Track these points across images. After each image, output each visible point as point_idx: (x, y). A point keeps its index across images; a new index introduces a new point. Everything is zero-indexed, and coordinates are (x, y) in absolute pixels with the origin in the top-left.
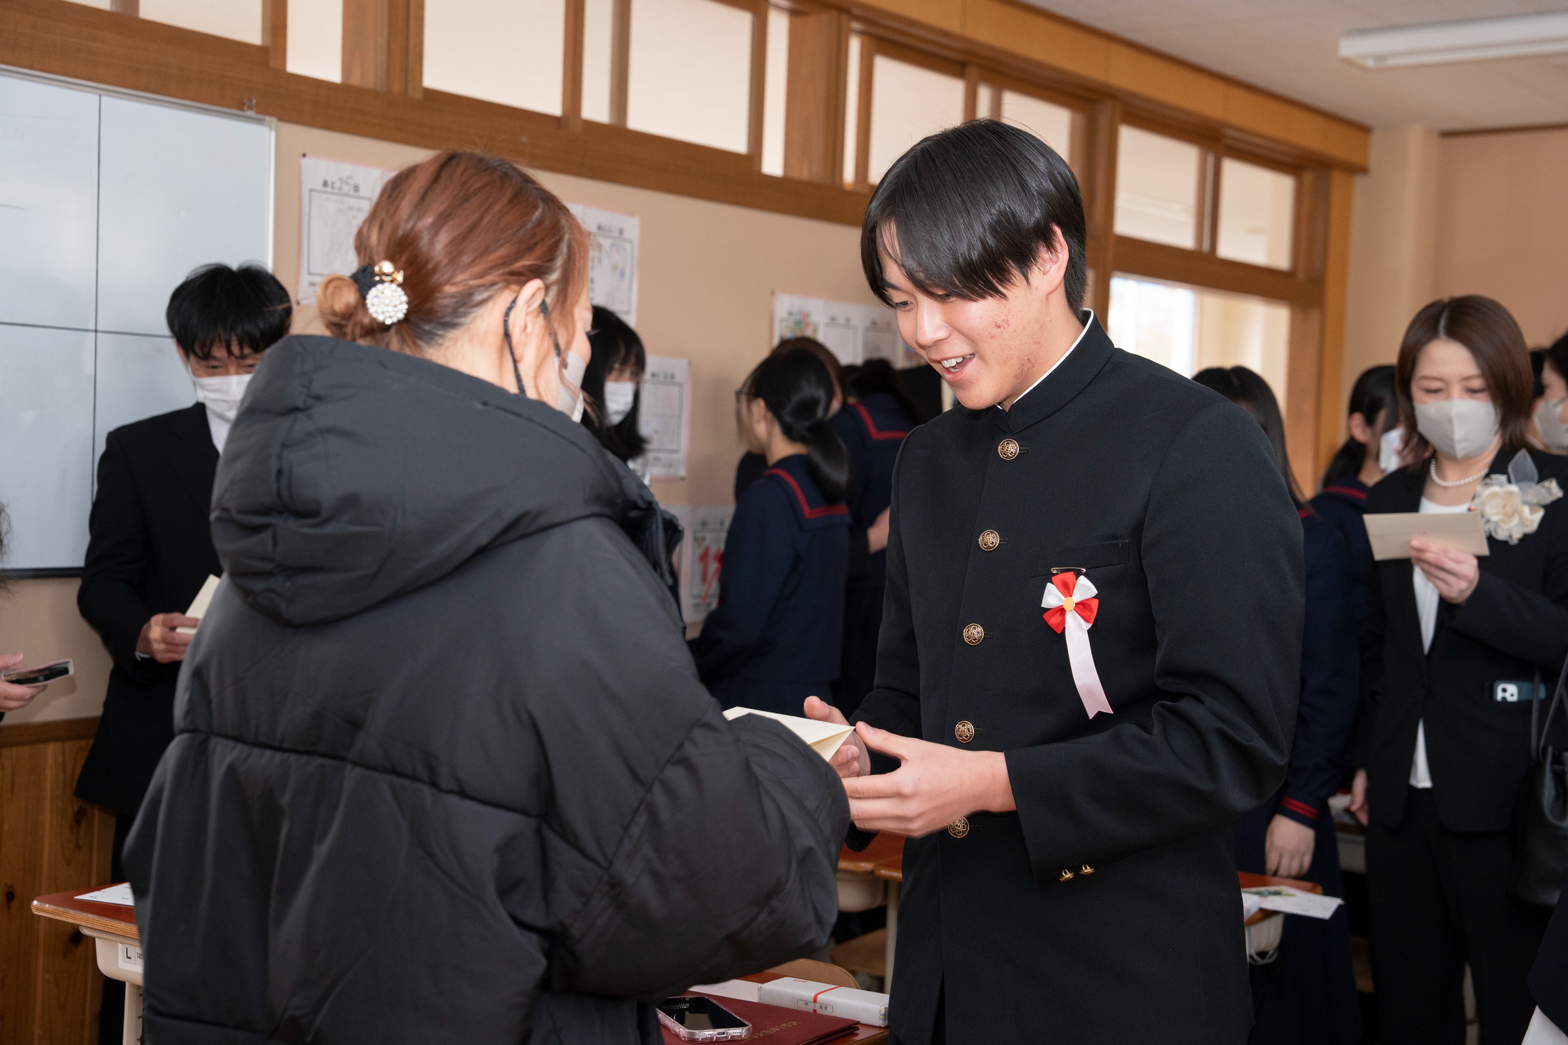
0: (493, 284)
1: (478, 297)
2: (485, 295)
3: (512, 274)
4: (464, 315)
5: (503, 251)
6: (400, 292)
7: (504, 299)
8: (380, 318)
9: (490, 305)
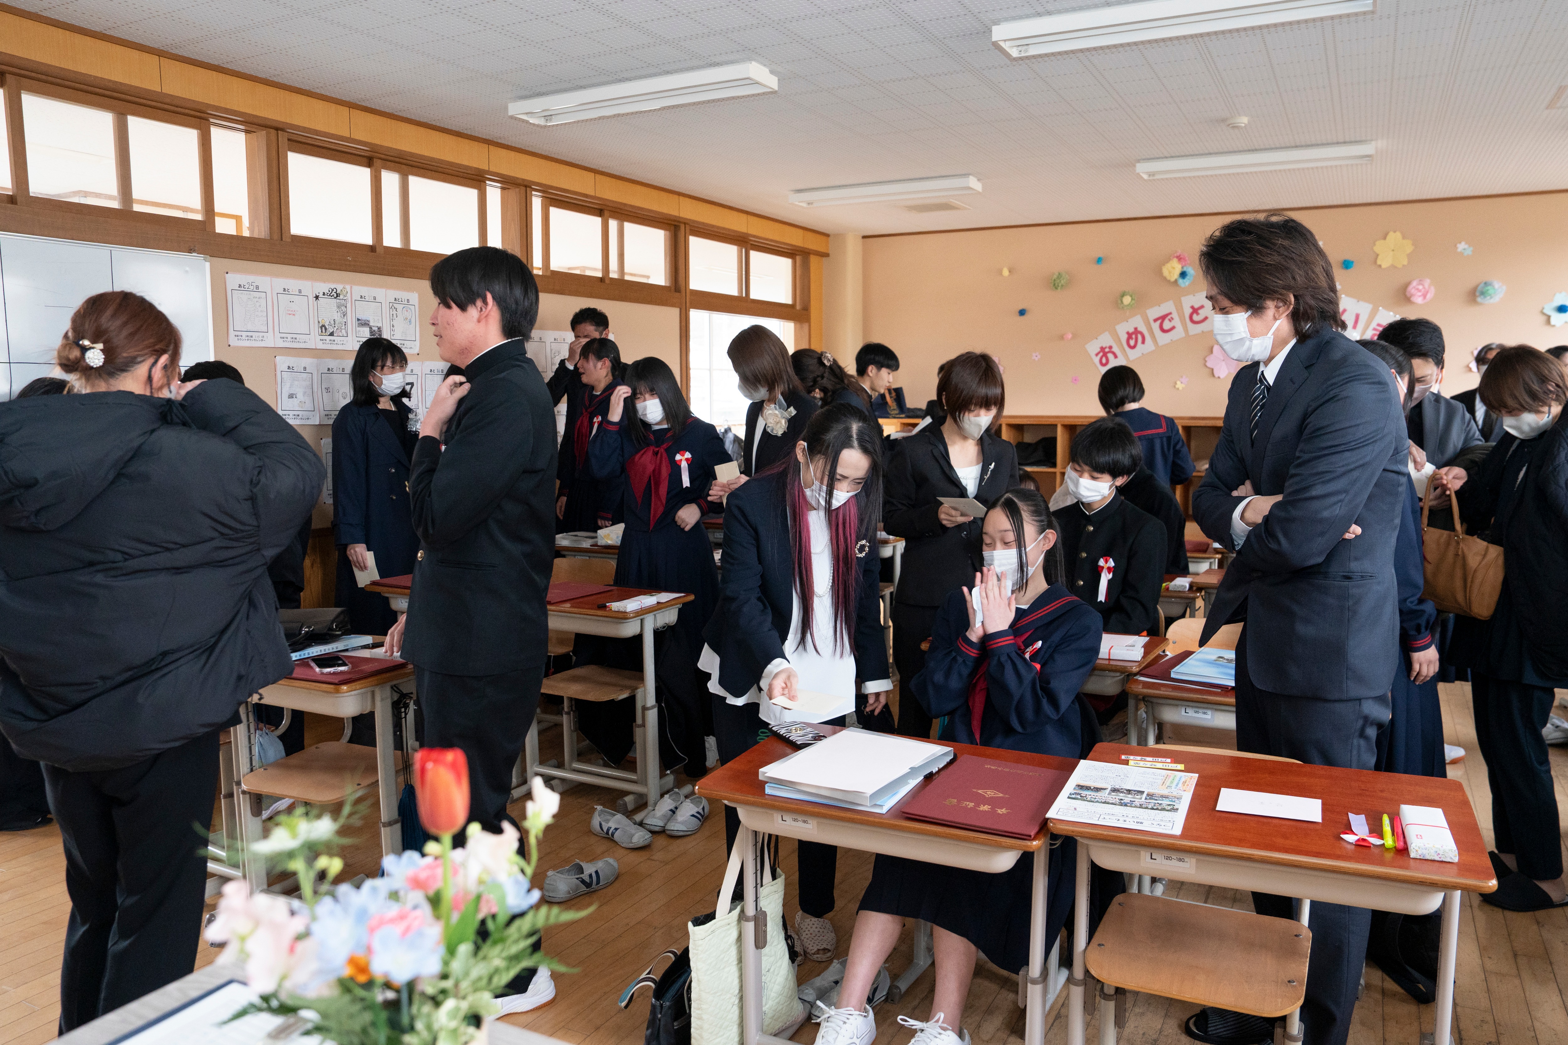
0: (146, 355)
1: (139, 359)
2: (142, 359)
3: (155, 351)
4: (133, 366)
5: (151, 340)
6: (101, 353)
7: (151, 361)
8: (92, 364)
9: (144, 363)
